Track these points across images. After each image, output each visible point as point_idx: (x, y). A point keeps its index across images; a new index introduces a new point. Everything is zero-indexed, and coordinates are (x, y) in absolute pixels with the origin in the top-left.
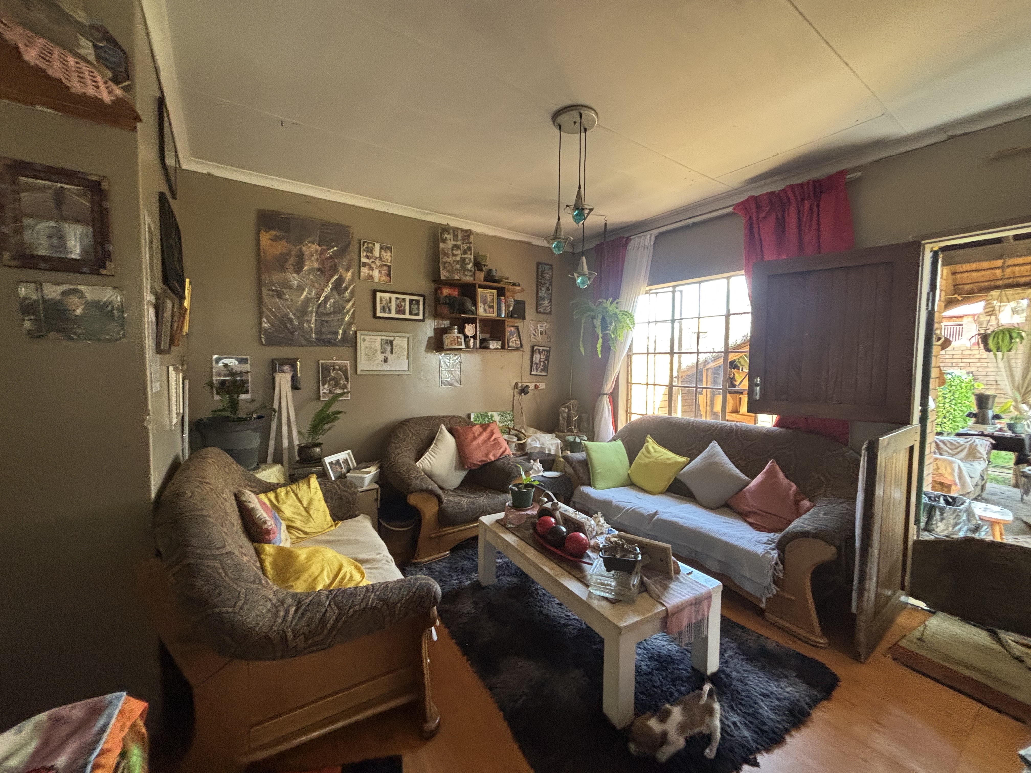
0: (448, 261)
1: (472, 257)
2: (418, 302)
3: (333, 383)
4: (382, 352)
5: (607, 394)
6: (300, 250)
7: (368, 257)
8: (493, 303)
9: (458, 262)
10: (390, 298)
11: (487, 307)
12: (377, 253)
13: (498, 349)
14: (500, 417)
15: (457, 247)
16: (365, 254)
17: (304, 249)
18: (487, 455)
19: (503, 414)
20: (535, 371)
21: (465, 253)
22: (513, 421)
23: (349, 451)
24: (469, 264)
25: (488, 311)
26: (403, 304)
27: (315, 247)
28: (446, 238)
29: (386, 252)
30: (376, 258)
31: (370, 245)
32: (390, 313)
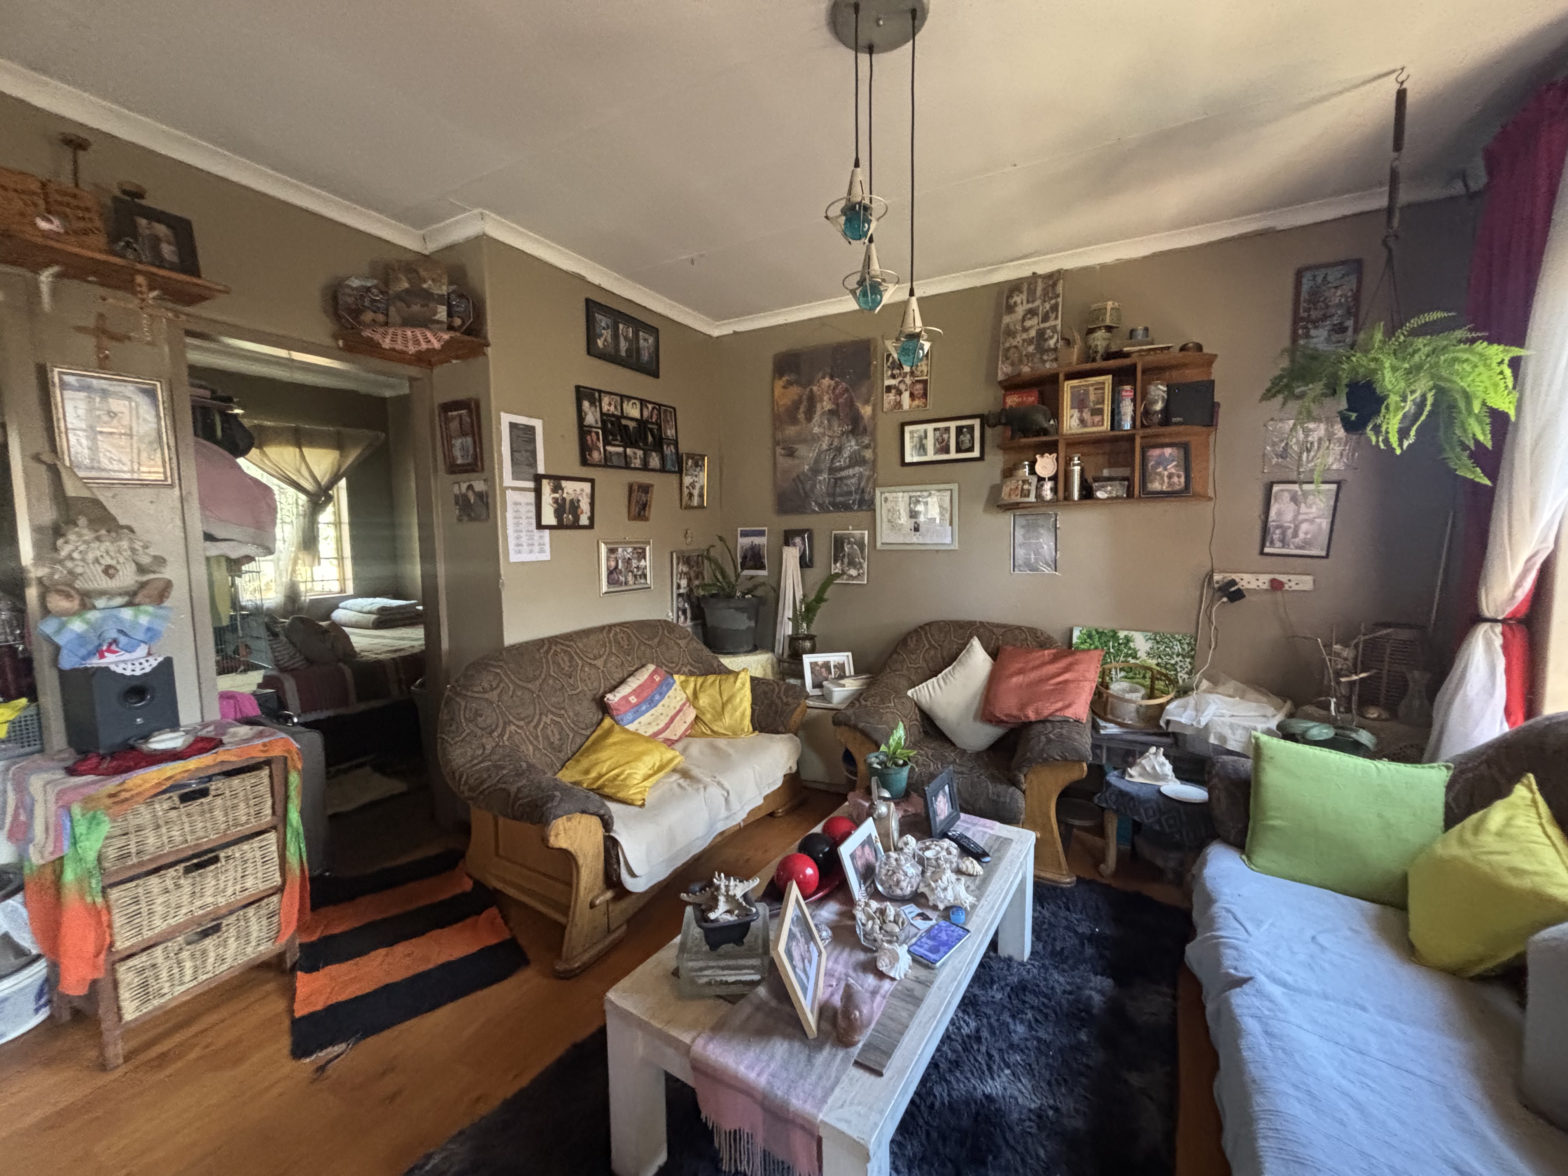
0: (1015, 343)
1: (1059, 321)
2: (971, 428)
3: (846, 560)
4: (911, 517)
5: (1495, 621)
6: (811, 391)
7: (893, 377)
8: (1103, 402)
9: (1030, 341)
10: (926, 432)
11: (1087, 415)
13: (1121, 498)
14: (1150, 644)
15: (1032, 312)
16: (890, 373)
17: (815, 388)
19: (1158, 639)
20: (1278, 544)
21: (1045, 318)
22: (1192, 657)
23: (850, 654)
24: (1051, 338)
25: (1089, 422)
26: (945, 436)
27: (826, 381)
28: (1015, 303)
30: (905, 375)
32: (926, 454)
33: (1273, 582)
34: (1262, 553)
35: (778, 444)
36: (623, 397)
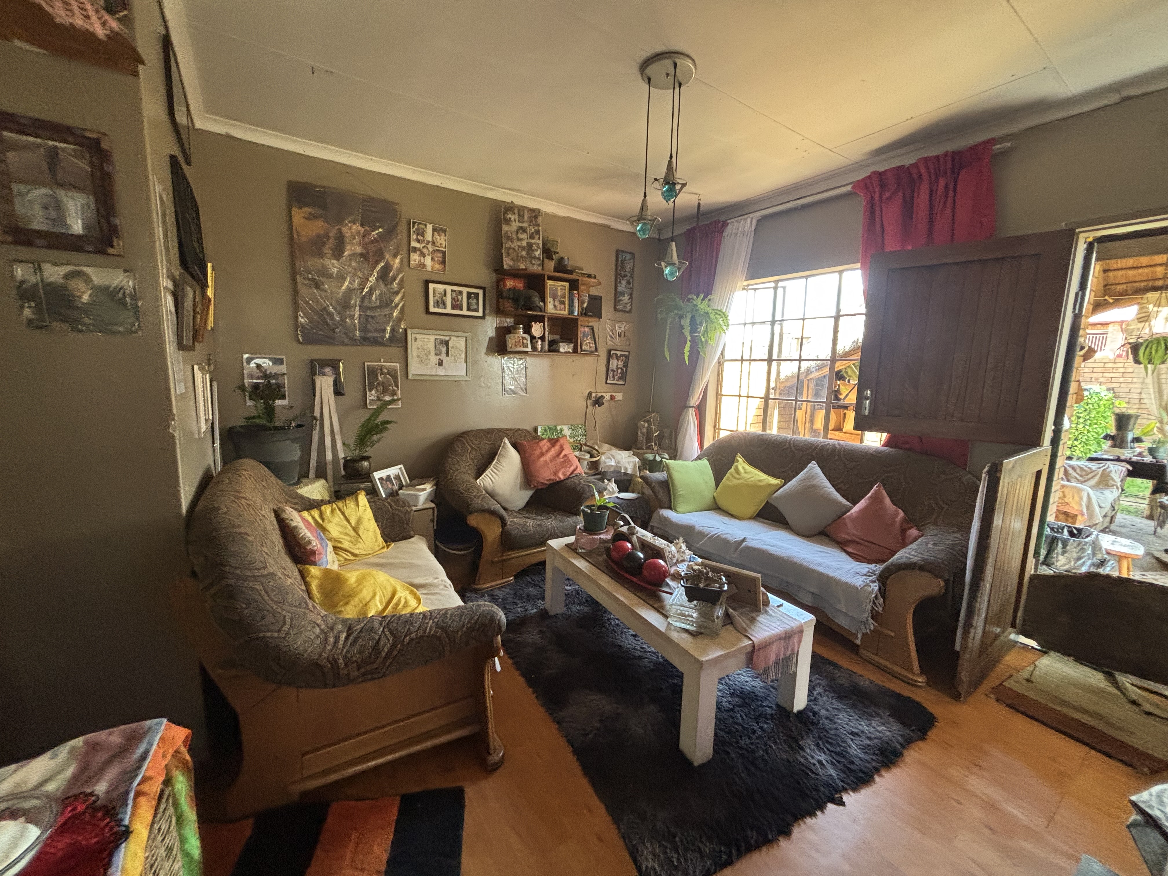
0: (513, 246)
1: (541, 242)
2: (477, 295)
3: (381, 388)
4: (436, 355)
5: (693, 407)
6: (340, 231)
7: (418, 241)
8: (564, 297)
9: (523, 248)
10: (445, 291)
11: (557, 303)
12: (429, 236)
13: (569, 352)
14: (570, 431)
15: (523, 230)
16: (415, 237)
17: (344, 230)
18: (555, 473)
19: (573, 428)
20: (612, 379)
21: (532, 237)
22: (586, 436)
23: (401, 466)
24: (537, 250)
25: (558, 309)
26: (460, 297)
27: (356, 227)
28: (510, 218)
29: (439, 236)
30: (428, 242)
31: (422, 226)
32: (445, 308)
33: (611, 396)
34: (606, 383)
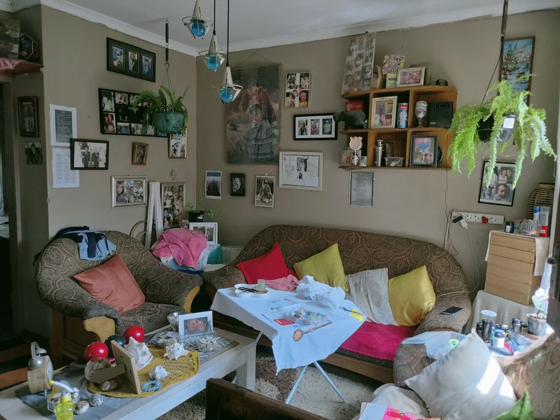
0: (351, 73)
1: (373, 63)
2: (330, 121)
3: (263, 193)
4: (298, 170)
7: (290, 87)
8: (392, 112)
9: (358, 73)
10: (307, 121)
11: (383, 118)
12: (297, 83)
13: (400, 166)
15: (360, 56)
16: (289, 85)
17: (249, 91)
24: (368, 72)
25: (384, 123)
26: (317, 124)
27: (255, 88)
29: (305, 80)
30: (297, 87)
31: (293, 76)
32: (307, 134)
33: (483, 218)
34: (479, 201)
35: (228, 123)
36: (129, 94)
